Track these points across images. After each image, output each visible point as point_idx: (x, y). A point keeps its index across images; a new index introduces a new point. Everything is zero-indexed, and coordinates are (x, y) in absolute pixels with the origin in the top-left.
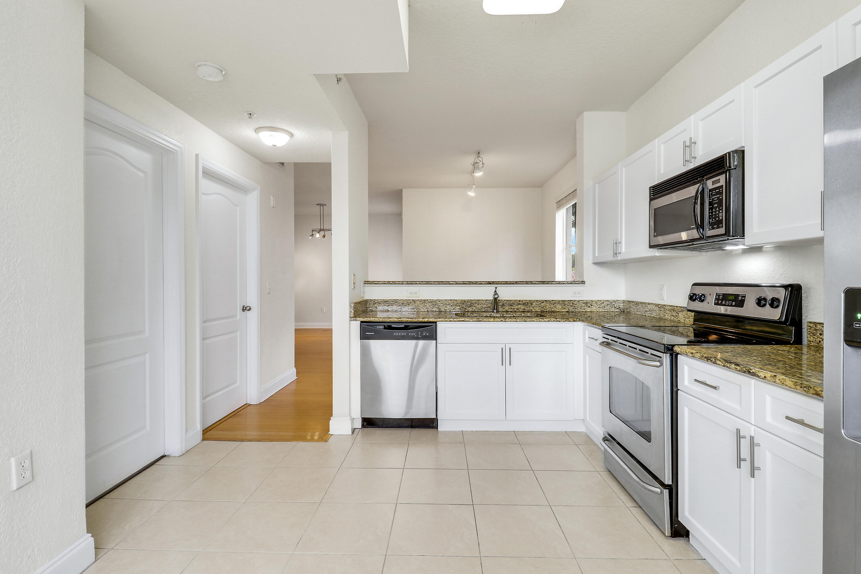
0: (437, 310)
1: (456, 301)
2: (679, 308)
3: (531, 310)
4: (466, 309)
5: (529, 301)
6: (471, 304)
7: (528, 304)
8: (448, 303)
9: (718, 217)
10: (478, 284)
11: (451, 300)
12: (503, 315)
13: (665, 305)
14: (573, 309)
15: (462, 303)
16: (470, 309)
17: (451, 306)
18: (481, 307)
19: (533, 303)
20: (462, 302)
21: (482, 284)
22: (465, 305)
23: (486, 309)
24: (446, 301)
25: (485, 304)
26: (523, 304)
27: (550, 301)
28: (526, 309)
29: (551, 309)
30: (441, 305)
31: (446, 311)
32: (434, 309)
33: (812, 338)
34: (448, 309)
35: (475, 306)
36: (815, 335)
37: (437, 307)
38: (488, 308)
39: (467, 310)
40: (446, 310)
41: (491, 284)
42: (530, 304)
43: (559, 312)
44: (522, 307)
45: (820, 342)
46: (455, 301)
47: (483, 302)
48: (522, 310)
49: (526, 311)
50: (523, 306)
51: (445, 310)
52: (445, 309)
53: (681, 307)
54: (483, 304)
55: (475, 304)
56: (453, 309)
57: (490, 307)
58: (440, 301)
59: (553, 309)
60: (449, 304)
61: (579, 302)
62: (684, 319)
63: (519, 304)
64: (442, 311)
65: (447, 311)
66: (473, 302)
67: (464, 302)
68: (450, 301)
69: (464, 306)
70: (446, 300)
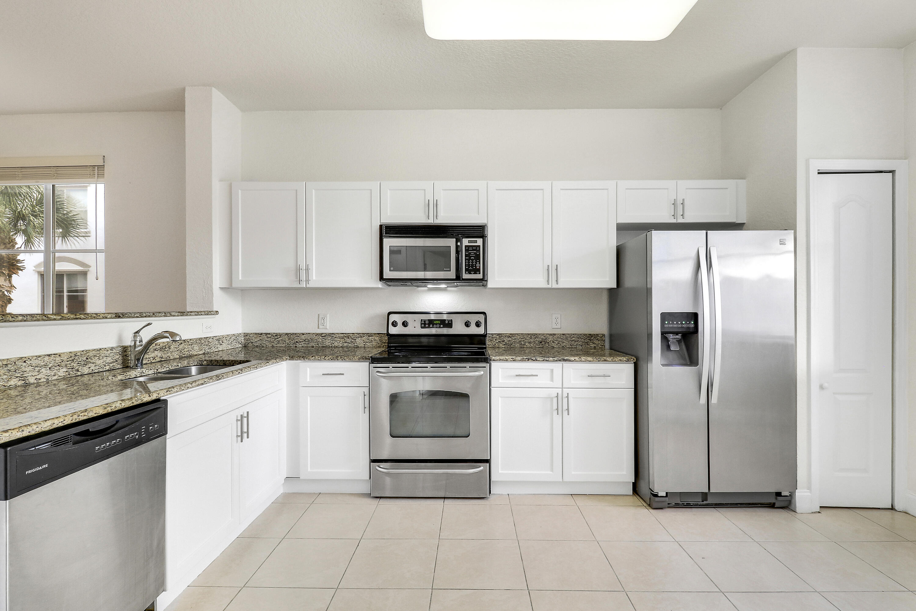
0: (20, 383)
1: (60, 355)
2: (356, 334)
3: (169, 358)
4: (78, 370)
5: (167, 343)
6: (87, 359)
7: (166, 348)
8: (43, 363)
9: (475, 266)
10: (100, 319)
11: (49, 355)
12: (157, 370)
13: (332, 334)
14: (209, 349)
15: (71, 359)
16: (86, 370)
17: (50, 368)
18: (104, 363)
19: (171, 345)
20: (71, 357)
21: (106, 318)
22: (77, 362)
23: (111, 365)
24: (39, 359)
25: (110, 355)
26: (160, 348)
27: (189, 341)
28: (164, 356)
29: (189, 353)
30: (27, 369)
31: (40, 381)
32: (12, 382)
33: (490, 343)
34: (44, 376)
35: (93, 363)
36: (492, 341)
37: (19, 375)
38: (114, 362)
39: (79, 373)
40: (40, 379)
41: (119, 317)
42: (168, 348)
43: (196, 355)
44: (159, 355)
45: (495, 344)
46: (57, 356)
47: (106, 352)
48: (159, 360)
49: (164, 359)
50: (160, 352)
51: (36, 379)
52: (38, 377)
53: (358, 334)
54: (107, 356)
55: (93, 358)
56: (53, 374)
57: (117, 361)
58: (25, 362)
59: (191, 352)
60: (46, 366)
61: (213, 338)
62: (364, 343)
63: (155, 350)
64: (29, 384)
65: (42, 380)
66: (91, 354)
67: (73, 356)
68: (47, 358)
69: (75, 365)
70: (40, 357)
